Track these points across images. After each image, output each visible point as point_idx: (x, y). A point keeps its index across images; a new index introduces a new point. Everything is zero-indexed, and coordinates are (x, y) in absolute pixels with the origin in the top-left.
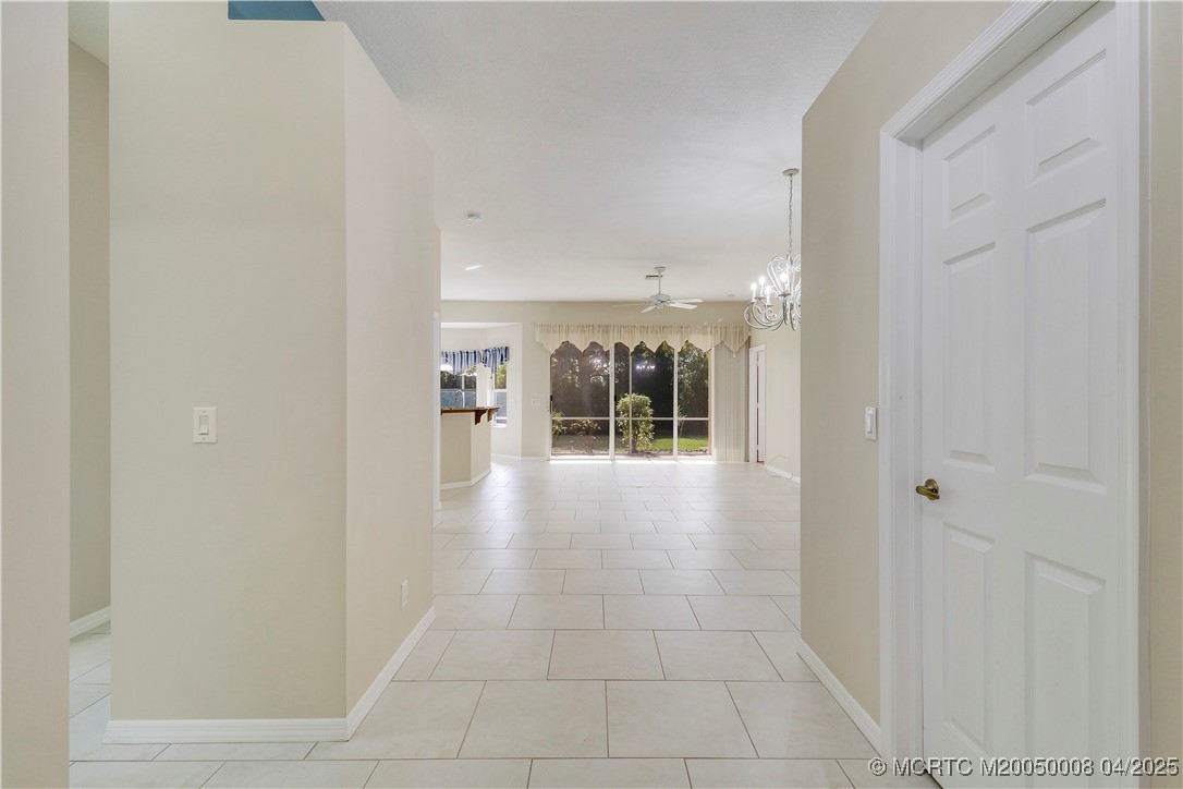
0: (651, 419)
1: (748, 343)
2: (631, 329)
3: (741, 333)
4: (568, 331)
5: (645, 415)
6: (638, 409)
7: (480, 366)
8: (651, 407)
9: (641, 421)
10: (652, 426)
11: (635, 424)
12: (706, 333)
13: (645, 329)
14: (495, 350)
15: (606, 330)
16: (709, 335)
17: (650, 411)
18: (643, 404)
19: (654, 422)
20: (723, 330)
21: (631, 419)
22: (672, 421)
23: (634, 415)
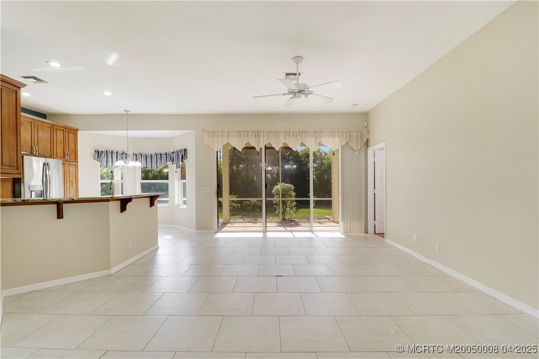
0: (294, 199)
1: (367, 144)
2: (276, 133)
3: (362, 136)
4: (228, 136)
5: (290, 196)
6: (285, 193)
7: (169, 163)
8: (294, 191)
9: (288, 200)
10: (295, 203)
11: (284, 202)
12: (334, 136)
13: (287, 133)
14: (178, 152)
15: (257, 134)
16: (337, 137)
17: (294, 194)
18: (290, 189)
19: (296, 201)
20: (347, 133)
21: (281, 199)
22: (309, 201)
23: (283, 196)
